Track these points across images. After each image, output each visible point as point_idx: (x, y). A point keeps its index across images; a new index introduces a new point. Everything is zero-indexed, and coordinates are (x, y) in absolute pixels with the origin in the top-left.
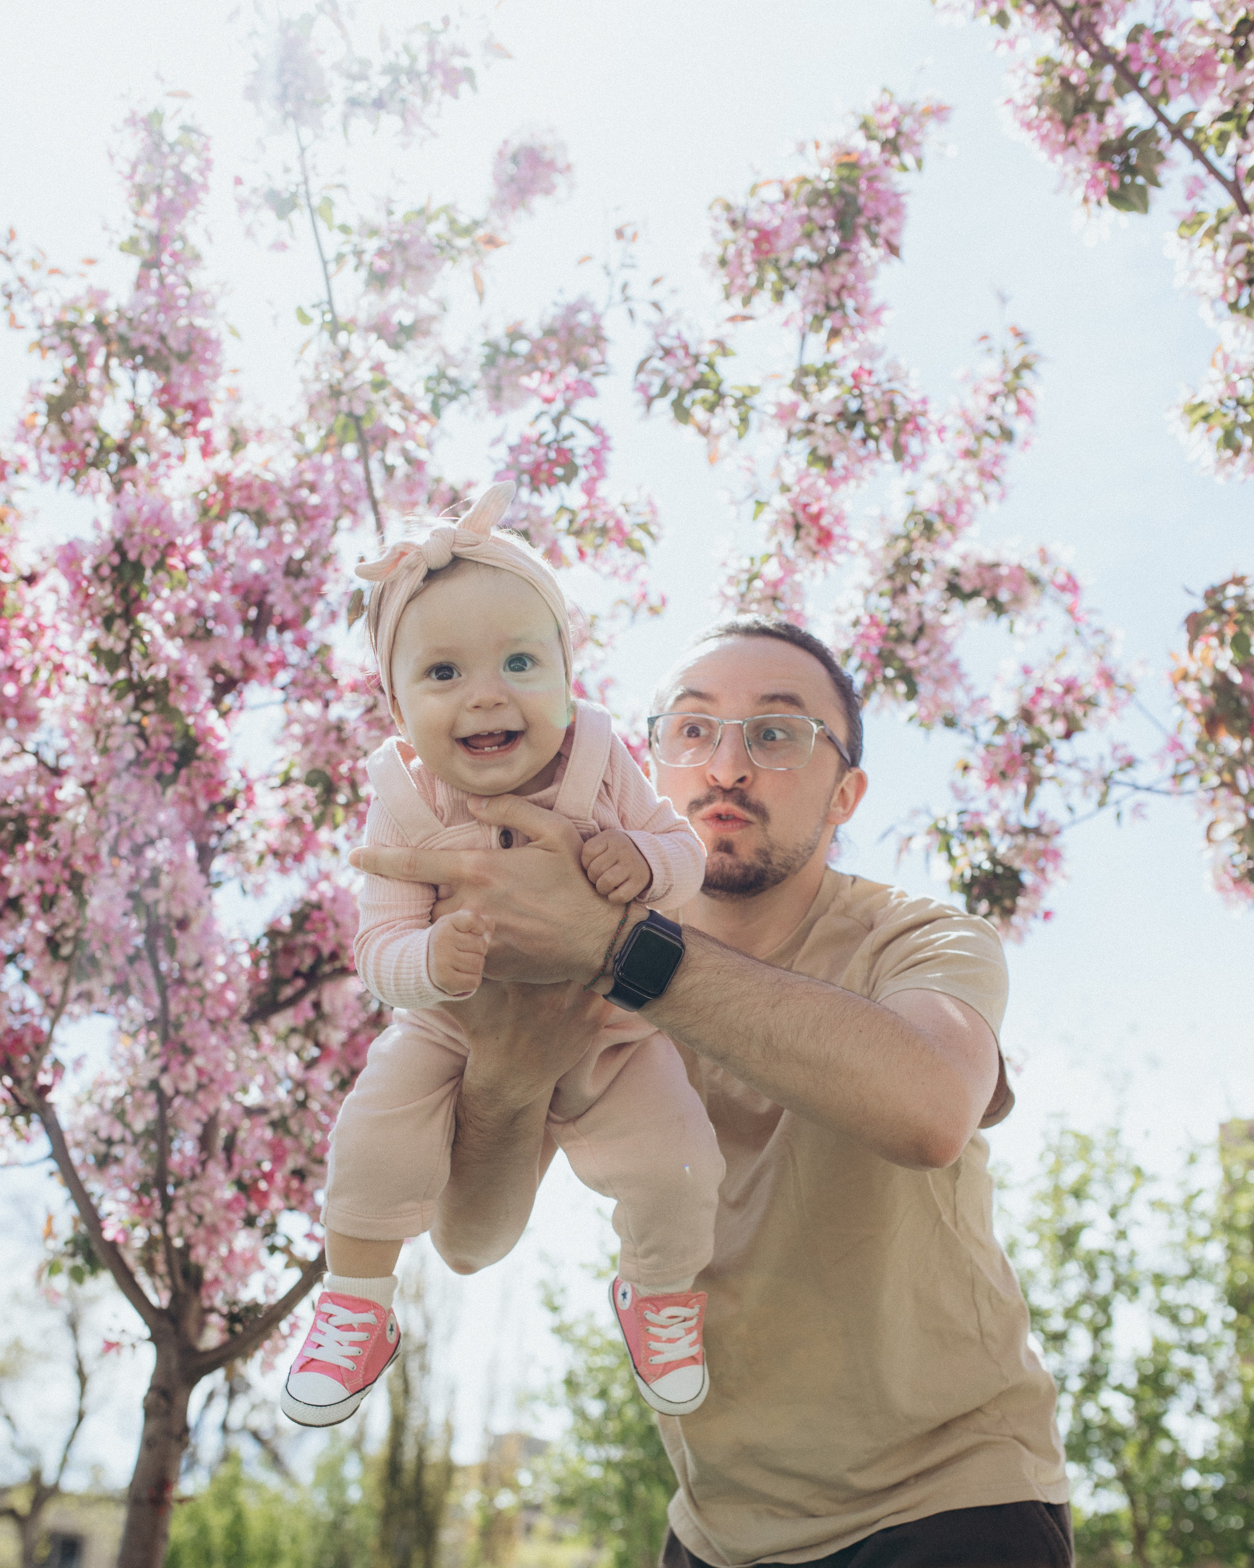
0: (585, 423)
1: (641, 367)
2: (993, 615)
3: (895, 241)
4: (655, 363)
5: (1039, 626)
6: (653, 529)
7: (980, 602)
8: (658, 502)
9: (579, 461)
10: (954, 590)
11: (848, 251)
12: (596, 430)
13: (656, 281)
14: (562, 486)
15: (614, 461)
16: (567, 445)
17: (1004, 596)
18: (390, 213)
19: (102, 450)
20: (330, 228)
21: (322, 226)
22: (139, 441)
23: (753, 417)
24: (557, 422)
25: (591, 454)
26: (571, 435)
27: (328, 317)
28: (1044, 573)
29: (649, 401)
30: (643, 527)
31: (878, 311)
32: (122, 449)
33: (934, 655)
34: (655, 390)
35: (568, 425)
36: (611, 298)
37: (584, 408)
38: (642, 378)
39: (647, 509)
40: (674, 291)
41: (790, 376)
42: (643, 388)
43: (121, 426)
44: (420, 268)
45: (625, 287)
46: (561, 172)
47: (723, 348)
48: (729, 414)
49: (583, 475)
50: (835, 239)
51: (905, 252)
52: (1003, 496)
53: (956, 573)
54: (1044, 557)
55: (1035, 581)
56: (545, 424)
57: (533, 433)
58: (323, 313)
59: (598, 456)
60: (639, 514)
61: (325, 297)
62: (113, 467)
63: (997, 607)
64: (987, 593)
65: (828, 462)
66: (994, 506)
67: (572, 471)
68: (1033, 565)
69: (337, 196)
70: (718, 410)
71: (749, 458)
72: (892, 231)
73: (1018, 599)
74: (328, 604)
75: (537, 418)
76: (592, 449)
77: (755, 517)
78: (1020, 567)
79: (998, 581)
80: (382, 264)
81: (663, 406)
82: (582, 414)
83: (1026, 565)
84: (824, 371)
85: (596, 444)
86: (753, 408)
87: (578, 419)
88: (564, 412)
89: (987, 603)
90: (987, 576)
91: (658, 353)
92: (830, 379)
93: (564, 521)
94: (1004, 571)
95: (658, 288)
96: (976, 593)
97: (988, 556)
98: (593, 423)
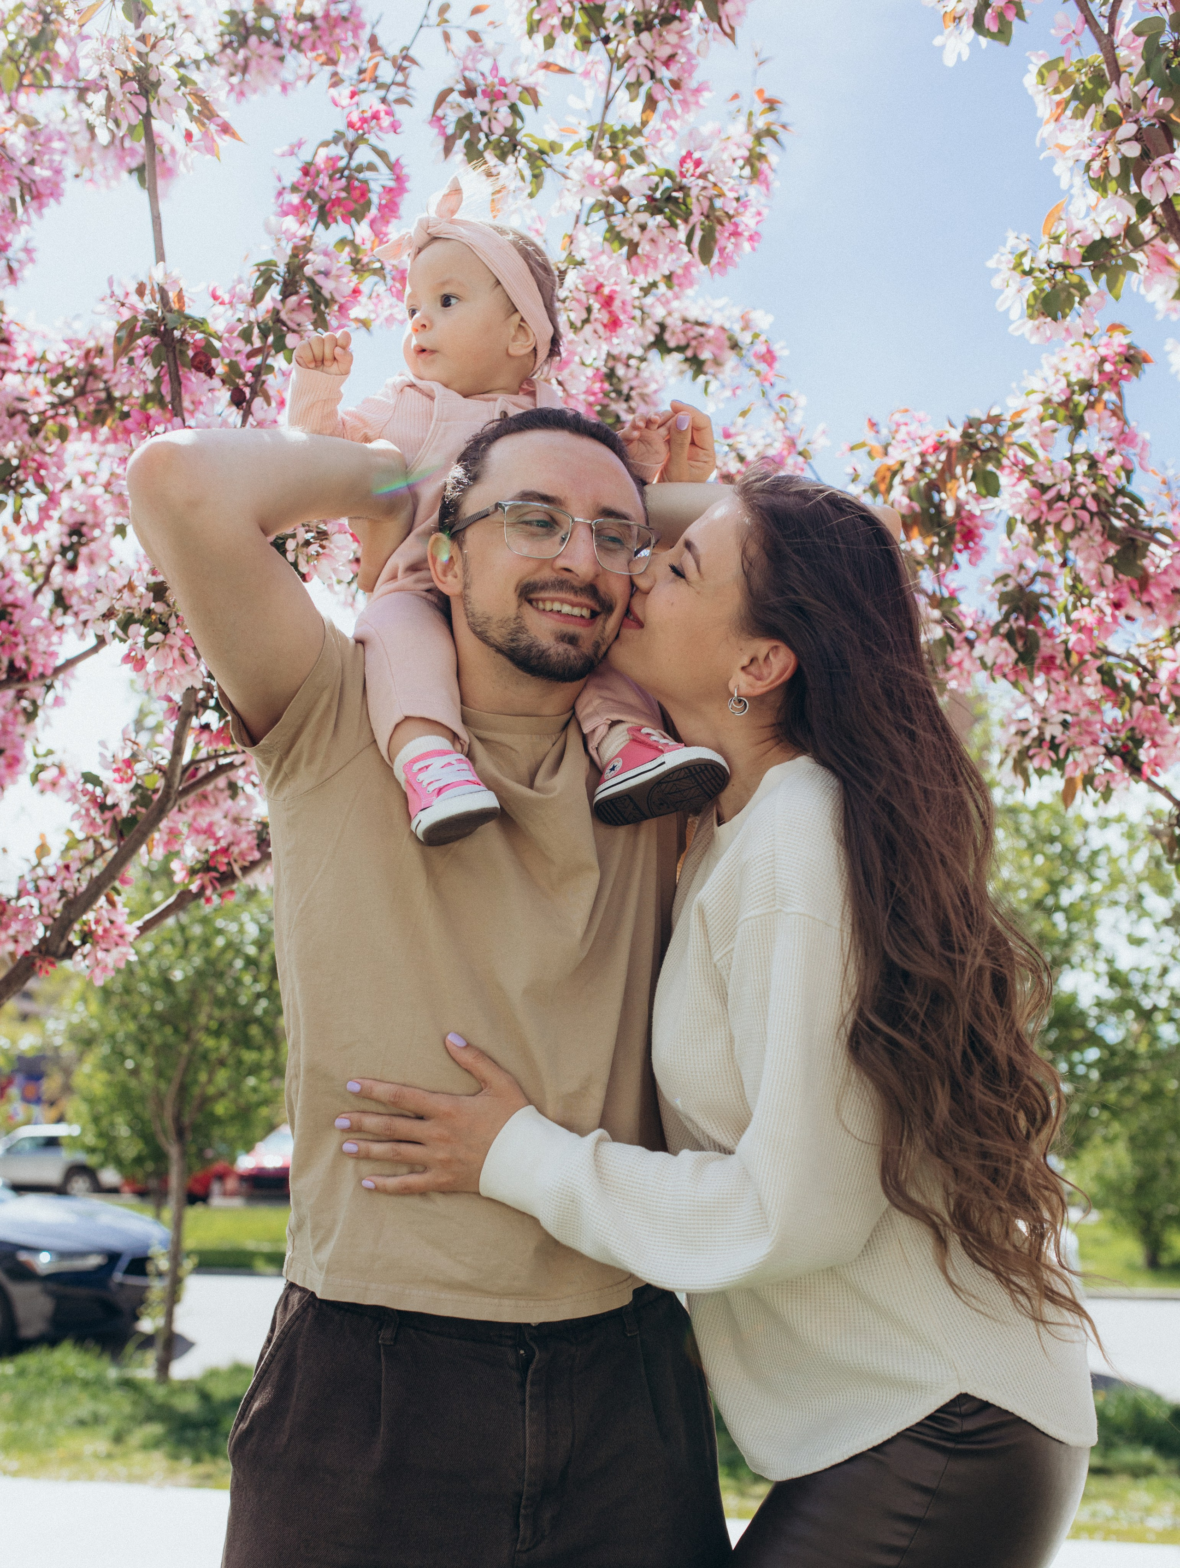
0: (382, 155)
1: (442, 97)
2: (689, 373)
4: (455, 98)
5: (734, 391)
7: (677, 356)
9: (374, 198)
10: (660, 344)
11: (679, 18)
12: (394, 167)
13: (477, 11)
14: (352, 221)
15: (406, 204)
16: (361, 175)
17: (705, 355)
24: (352, 148)
25: (385, 193)
26: (369, 167)
28: (745, 338)
29: (448, 142)
31: (698, 90)
34: (451, 128)
35: (363, 155)
37: (386, 140)
38: (440, 112)
40: (491, 23)
42: (437, 120)
45: (443, 9)
47: (532, 95)
48: (520, 164)
49: (374, 213)
53: (663, 326)
54: (746, 322)
55: (735, 346)
56: (339, 149)
59: (393, 195)
63: (696, 365)
64: (689, 352)
67: (363, 206)
68: (735, 328)
70: (510, 159)
73: (717, 362)
75: (333, 139)
76: (388, 189)
78: (722, 329)
79: (701, 340)
81: (459, 146)
82: (381, 146)
83: (727, 326)
84: (621, 136)
85: (391, 184)
86: (549, 166)
87: (375, 149)
88: (361, 139)
89: (687, 360)
90: (691, 334)
91: (461, 87)
92: (625, 146)
93: (345, 255)
94: (710, 332)
95: (478, 17)
96: (680, 349)
97: (694, 313)
98: (393, 159)
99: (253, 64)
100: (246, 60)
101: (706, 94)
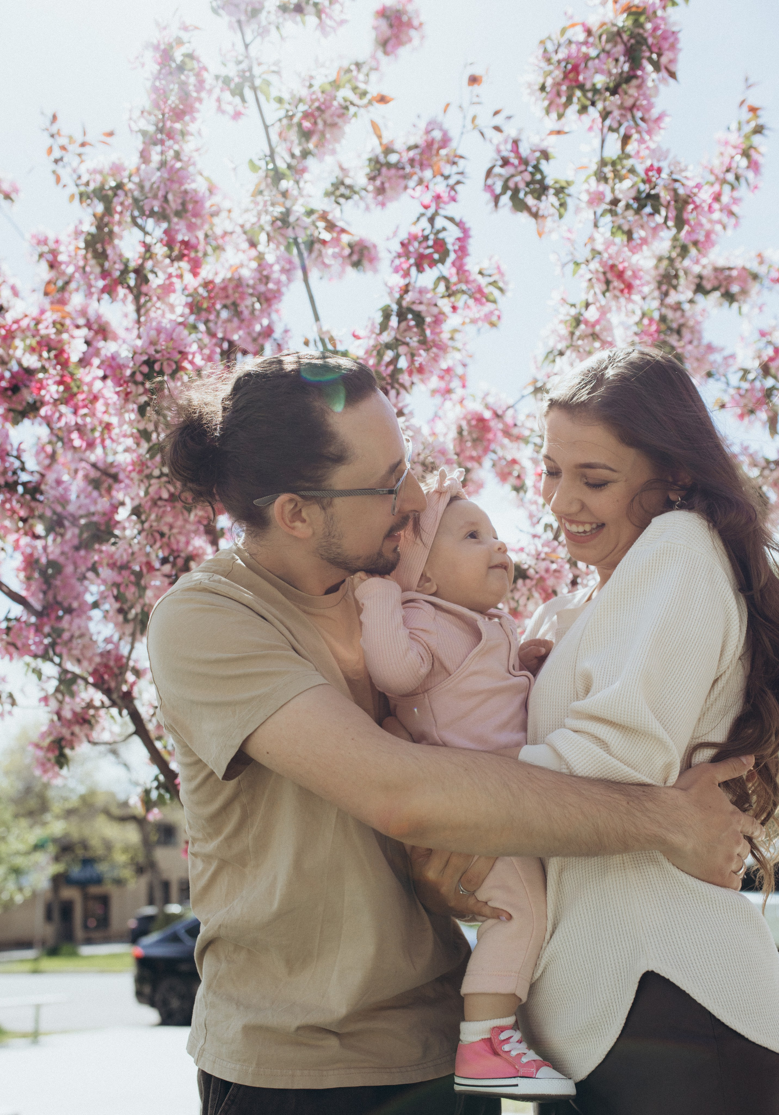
0: (451, 219)
1: (489, 173)
2: (726, 304)
3: (672, 68)
4: (497, 170)
5: (760, 308)
6: (501, 284)
7: (717, 294)
8: (504, 268)
9: (450, 247)
10: (700, 289)
11: (636, 77)
12: (460, 224)
13: (496, 113)
14: (440, 265)
15: (473, 245)
16: (441, 236)
17: (735, 289)
18: (311, 86)
19: (125, 272)
20: (268, 100)
21: (262, 98)
22: (149, 264)
23: (570, 202)
24: (431, 220)
25: (457, 242)
26: (444, 229)
27: (271, 166)
28: (762, 270)
29: (496, 199)
30: (494, 283)
31: (659, 119)
32: (139, 271)
33: (695, 343)
34: (498, 190)
35: (439, 222)
36: (464, 127)
37: (450, 209)
38: (490, 182)
39: (495, 271)
40: (509, 118)
41: (594, 167)
42: (489, 188)
43: (137, 256)
44: (334, 125)
45: (474, 119)
46: (416, 29)
47: (545, 155)
48: (551, 199)
49: (452, 256)
50: (626, 67)
51: (679, 75)
52: (736, 225)
53: (700, 277)
54: (761, 259)
55: (755, 277)
56: (424, 223)
57: (416, 230)
58: (267, 164)
59: (463, 241)
60: (490, 276)
61: (268, 152)
62: (132, 283)
63: (729, 297)
64: (723, 290)
65: (629, 234)
66: (730, 232)
67: (444, 254)
68: (754, 266)
69: (273, 79)
70: (544, 198)
71: (570, 231)
72: (671, 61)
73: (744, 292)
74: (275, 340)
75: (418, 219)
76: (459, 239)
77: (575, 273)
78: (744, 269)
79: (729, 279)
80: (307, 124)
81: (505, 199)
82: (449, 214)
83: (748, 266)
84: (618, 161)
85: (461, 235)
86: (569, 195)
87: (446, 217)
88: (436, 214)
89: (723, 295)
90: (721, 277)
91: (500, 162)
92: (623, 168)
93: (442, 288)
94: (734, 273)
95: (498, 117)
96: (715, 289)
97: (721, 263)
98: (457, 219)
99: (387, 185)
100: (383, 183)
101: (667, 120)
